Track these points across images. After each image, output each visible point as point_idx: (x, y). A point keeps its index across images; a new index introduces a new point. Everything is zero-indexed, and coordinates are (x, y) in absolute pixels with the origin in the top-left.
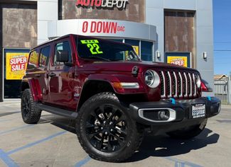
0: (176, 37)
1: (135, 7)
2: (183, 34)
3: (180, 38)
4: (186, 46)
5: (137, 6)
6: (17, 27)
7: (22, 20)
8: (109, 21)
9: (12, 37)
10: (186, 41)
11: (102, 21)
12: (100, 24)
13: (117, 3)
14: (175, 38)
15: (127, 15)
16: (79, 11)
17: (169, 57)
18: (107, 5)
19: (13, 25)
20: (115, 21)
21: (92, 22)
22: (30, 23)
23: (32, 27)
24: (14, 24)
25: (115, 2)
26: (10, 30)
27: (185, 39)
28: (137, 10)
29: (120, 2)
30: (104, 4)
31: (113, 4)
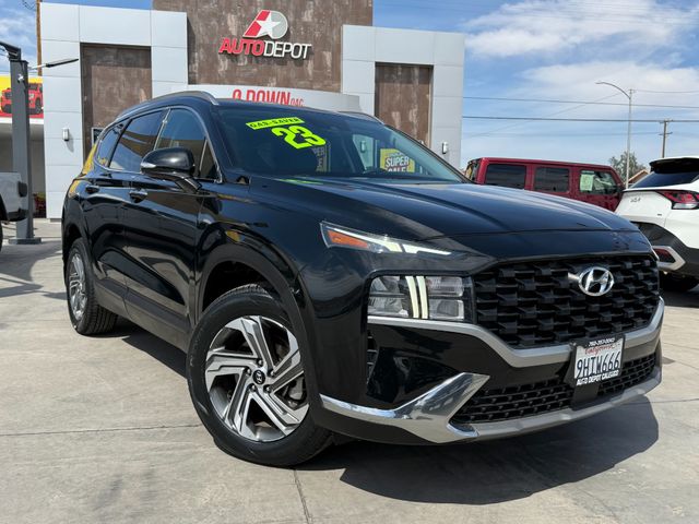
0: (398, 113)
1: (325, 57)
2: (410, 109)
3: (404, 117)
4: (415, 131)
5: (328, 56)
6: (115, 91)
7: (123, 77)
8: (277, 90)
9: (107, 109)
10: (415, 122)
11: (265, 89)
12: (261, 95)
13: (292, 48)
14: (396, 116)
15: (310, 73)
16: (224, 65)
17: (383, 151)
18: (273, 53)
19: (108, 88)
20: (286, 90)
21: (249, 92)
22: (137, 85)
23: (143, 92)
24: (110, 84)
25: (288, 47)
26: (103, 95)
27: (413, 116)
28: (329, 63)
29: (297, 48)
30: (269, 51)
31: (284, 51)
